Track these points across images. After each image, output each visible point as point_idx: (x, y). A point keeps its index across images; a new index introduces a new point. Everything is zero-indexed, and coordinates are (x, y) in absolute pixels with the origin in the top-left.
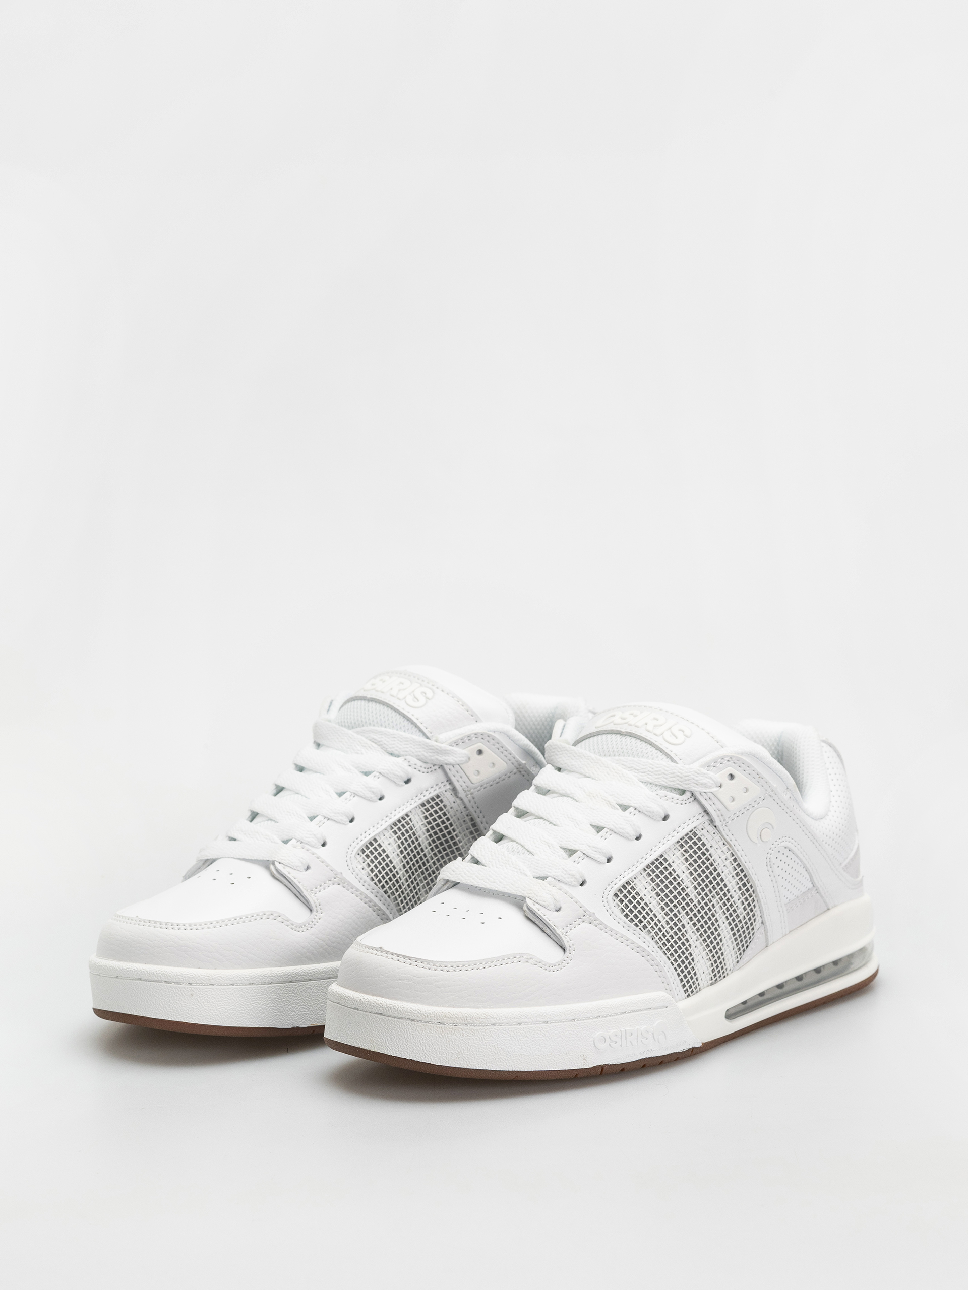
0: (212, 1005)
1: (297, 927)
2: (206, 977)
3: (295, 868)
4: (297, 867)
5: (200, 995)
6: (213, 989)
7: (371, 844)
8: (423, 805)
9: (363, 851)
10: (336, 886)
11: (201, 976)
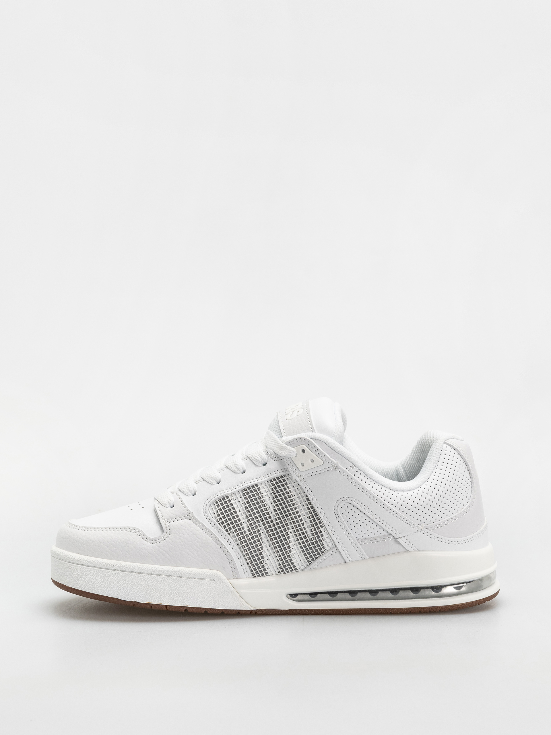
0: (79, 577)
1: (151, 541)
2: (78, 560)
3: (163, 505)
4: (164, 504)
5: (74, 570)
6: (82, 568)
7: (224, 499)
8: (271, 481)
9: (217, 502)
10: (188, 520)
11: (75, 559)
